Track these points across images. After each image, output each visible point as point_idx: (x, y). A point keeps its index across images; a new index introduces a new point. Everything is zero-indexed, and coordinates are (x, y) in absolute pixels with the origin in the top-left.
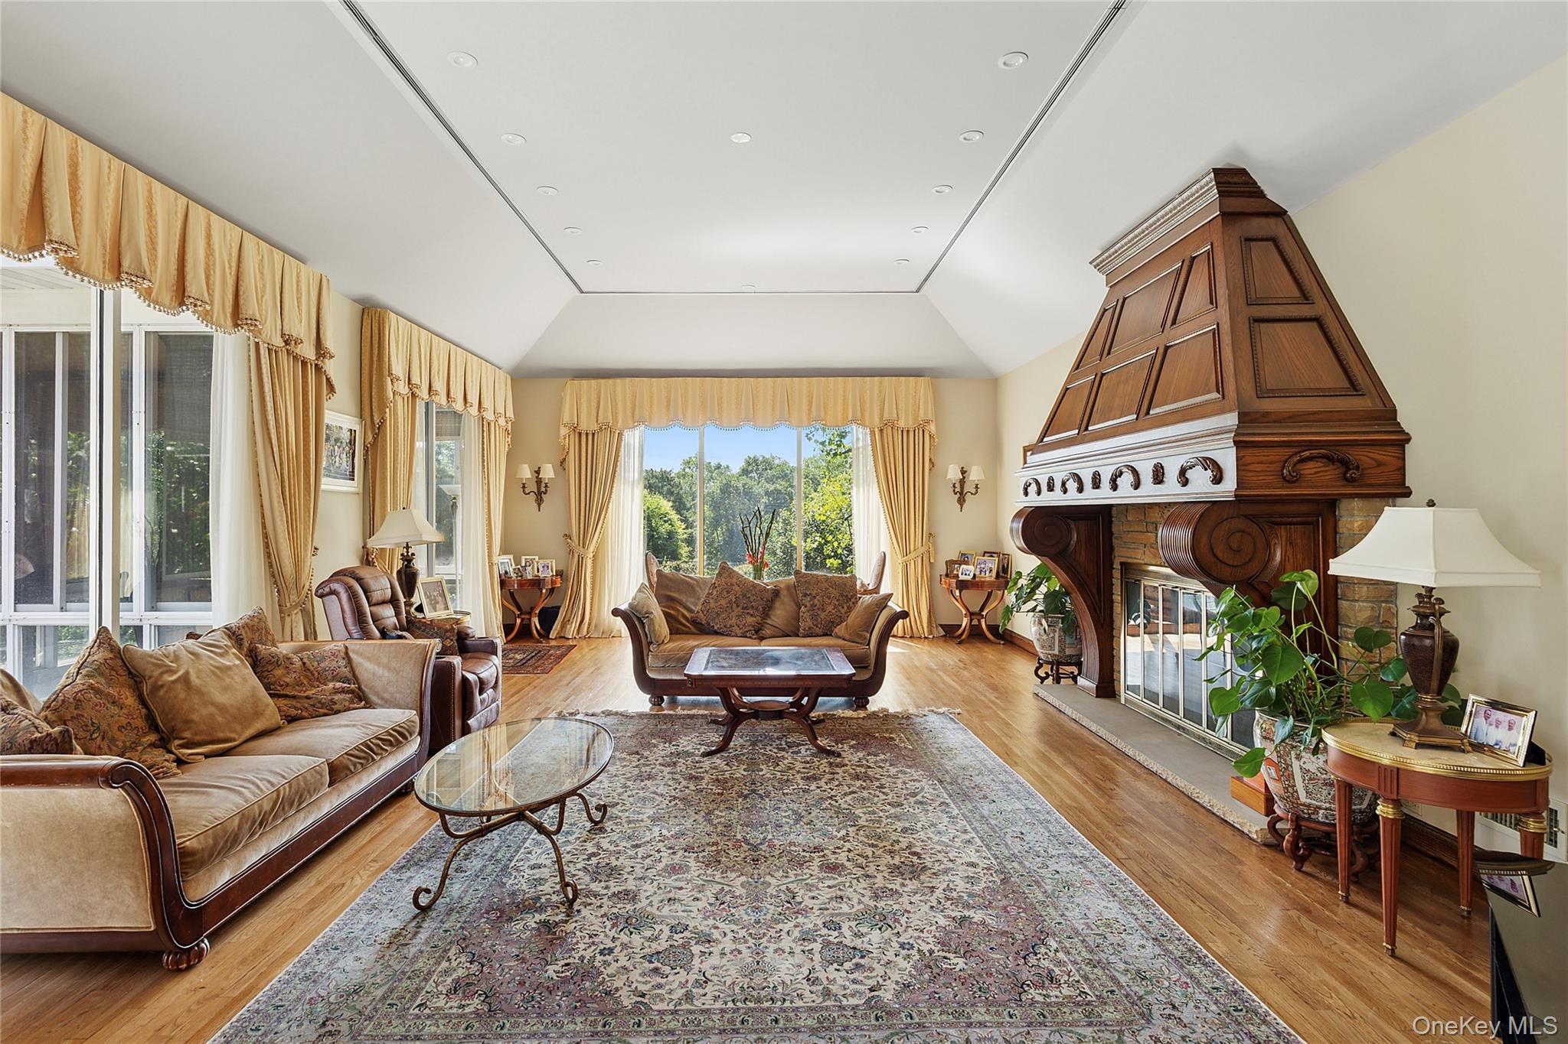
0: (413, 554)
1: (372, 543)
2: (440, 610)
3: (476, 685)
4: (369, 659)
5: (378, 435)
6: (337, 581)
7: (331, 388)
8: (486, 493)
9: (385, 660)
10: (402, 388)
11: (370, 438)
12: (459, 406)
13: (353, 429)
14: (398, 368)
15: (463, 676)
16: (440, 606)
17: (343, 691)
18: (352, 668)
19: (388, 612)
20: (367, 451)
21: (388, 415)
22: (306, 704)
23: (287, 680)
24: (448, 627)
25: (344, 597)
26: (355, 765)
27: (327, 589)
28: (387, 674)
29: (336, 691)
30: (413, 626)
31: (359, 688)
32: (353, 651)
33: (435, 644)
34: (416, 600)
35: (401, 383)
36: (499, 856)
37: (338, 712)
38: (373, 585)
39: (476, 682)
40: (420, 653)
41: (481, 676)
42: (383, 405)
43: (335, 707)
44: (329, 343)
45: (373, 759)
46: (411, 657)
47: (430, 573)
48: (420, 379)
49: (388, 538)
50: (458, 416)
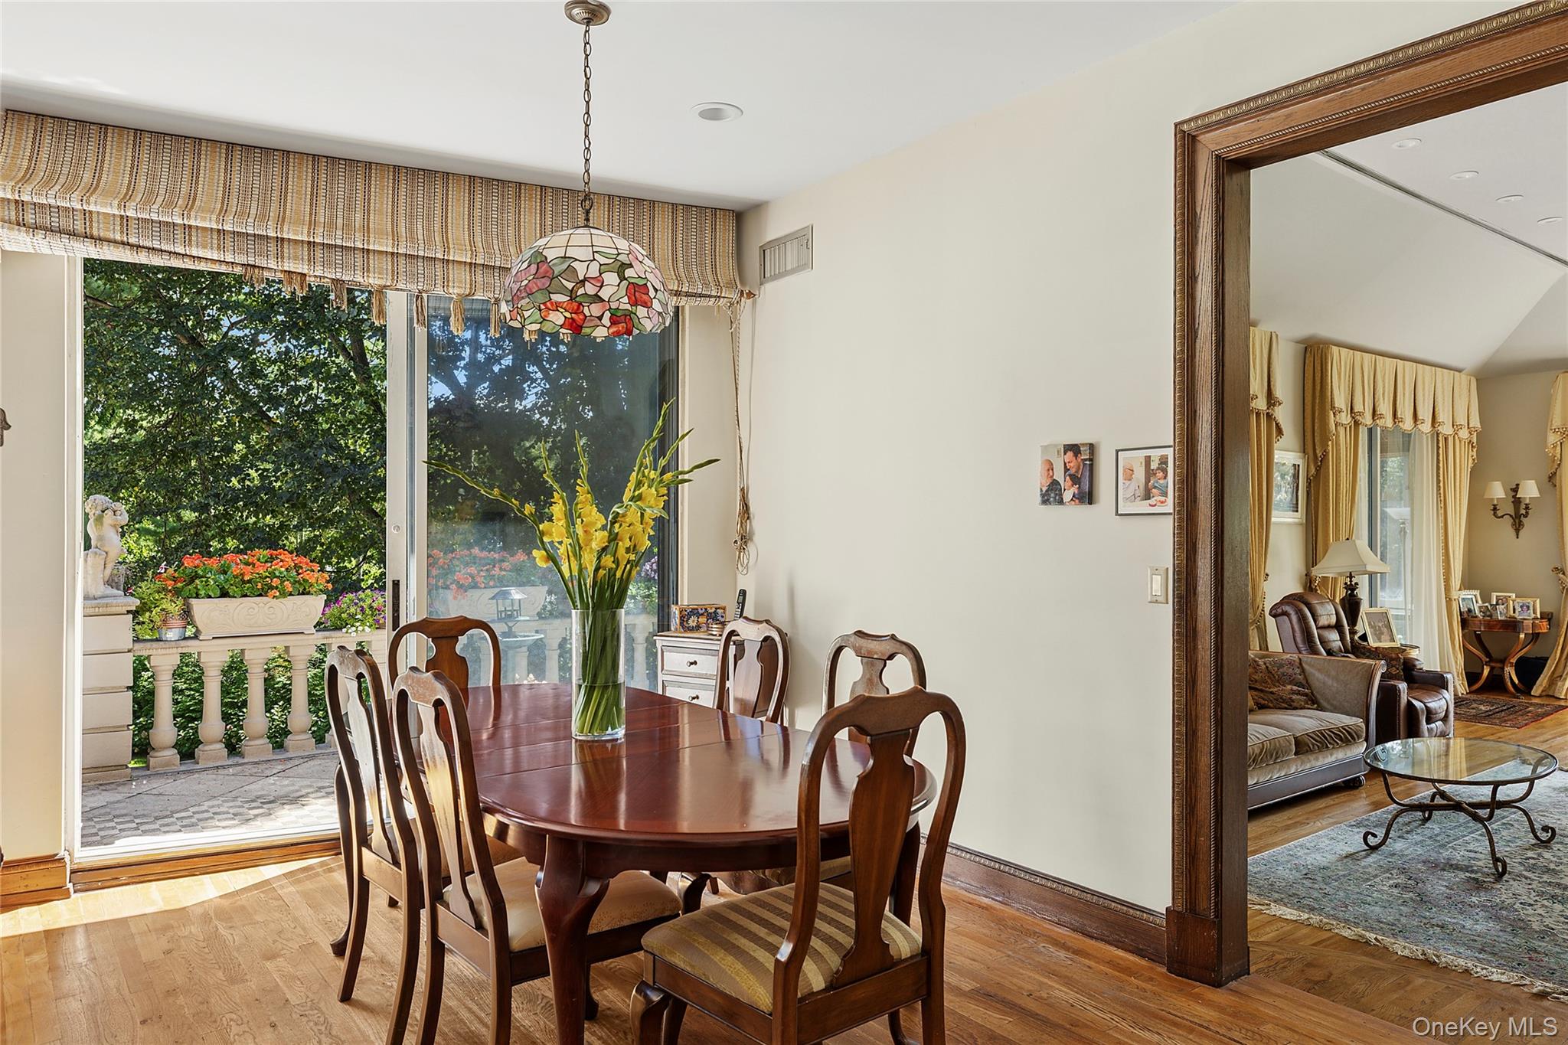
0: (1356, 584)
1: (1318, 572)
2: (1386, 641)
3: (1423, 712)
4: (1319, 670)
5: (1320, 467)
6: (1288, 604)
7: (1280, 432)
8: (1442, 518)
9: (1333, 673)
10: (1345, 418)
11: (1313, 470)
12: (1407, 425)
13: (1297, 463)
14: (1340, 401)
15: (1408, 700)
16: (1385, 637)
17: (1298, 693)
18: (1305, 676)
19: (1334, 636)
20: (1310, 484)
21: (1330, 448)
22: (1271, 697)
23: (1256, 677)
24: (1394, 656)
25: (1294, 618)
26: (1313, 745)
27: (1279, 611)
28: (1335, 685)
29: (1294, 692)
30: (1359, 648)
31: (1312, 693)
32: (1306, 663)
33: (1381, 668)
34: (1360, 628)
35: (1343, 414)
36: (1438, 838)
37: (1295, 708)
38: (1320, 610)
39: (1422, 709)
40: (1366, 671)
41: (1428, 705)
42: (1325, 439)
43: (1295, 704)
44: (1279, 392)
45: (1327, 747)
46: (1358, 673)
47: (1372, 603)
48: (1363, 406)
49: (1330, 567)
50: (1407, 437)
